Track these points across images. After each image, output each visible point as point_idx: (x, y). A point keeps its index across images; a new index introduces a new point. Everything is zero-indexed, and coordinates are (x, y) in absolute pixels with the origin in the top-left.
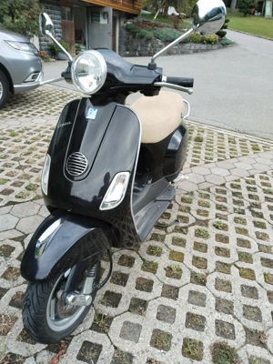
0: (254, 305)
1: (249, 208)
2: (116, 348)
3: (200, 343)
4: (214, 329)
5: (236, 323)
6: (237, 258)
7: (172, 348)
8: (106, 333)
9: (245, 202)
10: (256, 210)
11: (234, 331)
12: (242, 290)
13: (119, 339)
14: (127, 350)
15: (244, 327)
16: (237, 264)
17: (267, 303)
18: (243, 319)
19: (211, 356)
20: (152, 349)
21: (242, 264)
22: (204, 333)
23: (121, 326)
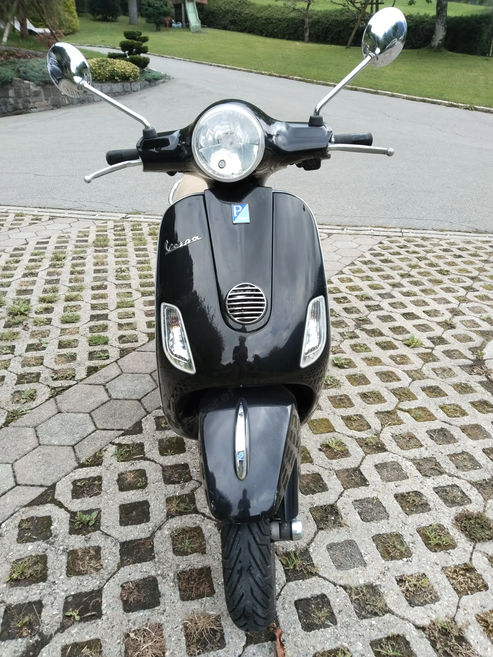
0: (459, 450)
1: (358, 326)
2: (345, 588)
3: (439, 525)
4: (441, 501)
5: (457, 482)
6: (395, 400)
7: (413, 550)
8: (316, 574)
9: (347, 321)
10: (368, 327)
11: (464, 493)
12: (431, 437)
13: (340, 573)
14: (362, 582)
15: (470, 482)
16: (400, 406)
17: (471, 442)
18: (460, 473)
19: (463, 536)
20: (390, 564)
21: (406, 405)
22: (433, 512)
23: (327, 554)
